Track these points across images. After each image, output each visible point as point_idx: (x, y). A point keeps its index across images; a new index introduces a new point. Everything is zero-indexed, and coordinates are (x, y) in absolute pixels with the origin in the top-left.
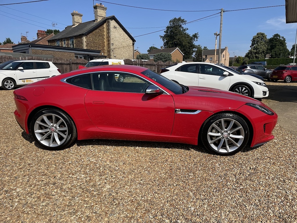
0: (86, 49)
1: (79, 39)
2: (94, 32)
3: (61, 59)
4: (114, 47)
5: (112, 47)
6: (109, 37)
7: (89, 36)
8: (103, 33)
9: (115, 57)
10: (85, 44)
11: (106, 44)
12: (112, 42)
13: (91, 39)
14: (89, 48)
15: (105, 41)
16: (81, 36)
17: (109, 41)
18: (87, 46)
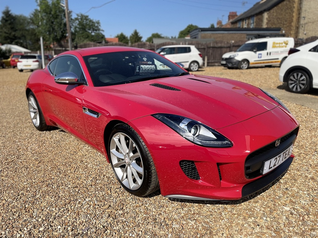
0: (267, 28)
1: (259, 16)
2: (280, 5)
4: (306, 21)
5: (302, 22)
6: (300, 9)
7: (272, 11)
8: (293, 5)
9: (305, 34)
10: (265, 21)
11: (295, 19)
12: (303, 15)
13: (275, 14)
14: (270, 26)
15: (294, 14)
16: (261, 13)
17: (299, 14)
18: (267, 24)
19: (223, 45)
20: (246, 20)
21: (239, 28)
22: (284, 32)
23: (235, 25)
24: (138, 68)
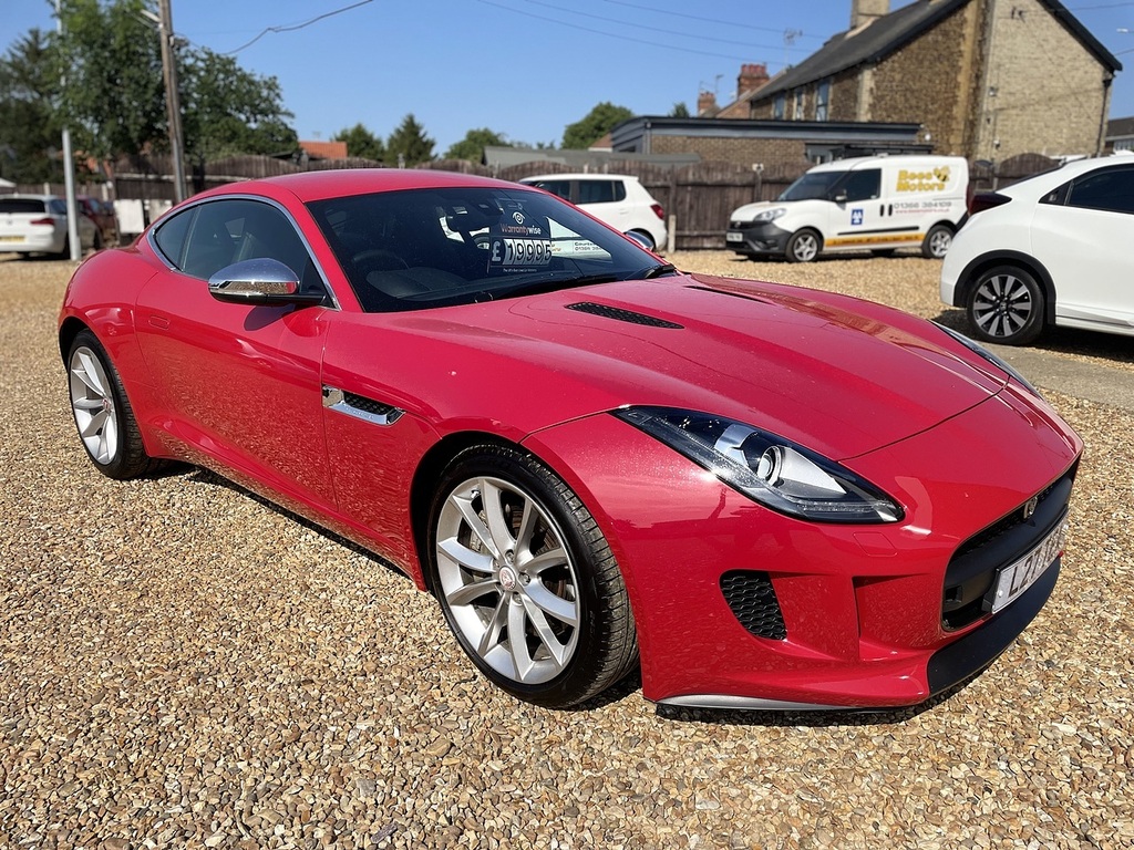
0: (870, 123)
1: (847, 83)
2: (914, 46)
3: (724, 167)
4: (998, 103)
5: (988, 104)
6: (979, 61)
7: (887, 65)
8: (959, 44)
9: (998, 146)
10: (866, 99)
11: (962, 94)
12: (990, 80)
13: (898, 77)
14: (881, 116)
15: (961, 78)
16: (852, 71)
17: (978, 77)
18: (873, 107)
19: (728, 177)
20: (799, 94)
21: (776, 120)
22: (928, 137)
23: (765, 109)
24: (498, 248)
